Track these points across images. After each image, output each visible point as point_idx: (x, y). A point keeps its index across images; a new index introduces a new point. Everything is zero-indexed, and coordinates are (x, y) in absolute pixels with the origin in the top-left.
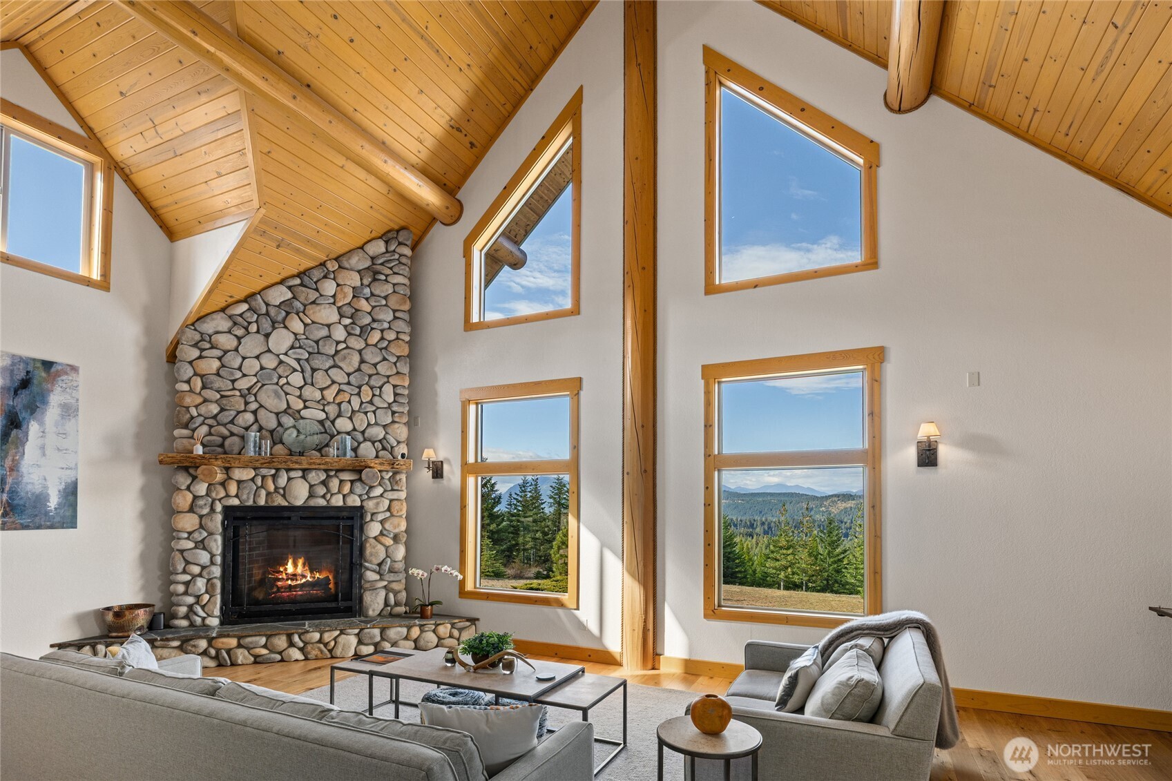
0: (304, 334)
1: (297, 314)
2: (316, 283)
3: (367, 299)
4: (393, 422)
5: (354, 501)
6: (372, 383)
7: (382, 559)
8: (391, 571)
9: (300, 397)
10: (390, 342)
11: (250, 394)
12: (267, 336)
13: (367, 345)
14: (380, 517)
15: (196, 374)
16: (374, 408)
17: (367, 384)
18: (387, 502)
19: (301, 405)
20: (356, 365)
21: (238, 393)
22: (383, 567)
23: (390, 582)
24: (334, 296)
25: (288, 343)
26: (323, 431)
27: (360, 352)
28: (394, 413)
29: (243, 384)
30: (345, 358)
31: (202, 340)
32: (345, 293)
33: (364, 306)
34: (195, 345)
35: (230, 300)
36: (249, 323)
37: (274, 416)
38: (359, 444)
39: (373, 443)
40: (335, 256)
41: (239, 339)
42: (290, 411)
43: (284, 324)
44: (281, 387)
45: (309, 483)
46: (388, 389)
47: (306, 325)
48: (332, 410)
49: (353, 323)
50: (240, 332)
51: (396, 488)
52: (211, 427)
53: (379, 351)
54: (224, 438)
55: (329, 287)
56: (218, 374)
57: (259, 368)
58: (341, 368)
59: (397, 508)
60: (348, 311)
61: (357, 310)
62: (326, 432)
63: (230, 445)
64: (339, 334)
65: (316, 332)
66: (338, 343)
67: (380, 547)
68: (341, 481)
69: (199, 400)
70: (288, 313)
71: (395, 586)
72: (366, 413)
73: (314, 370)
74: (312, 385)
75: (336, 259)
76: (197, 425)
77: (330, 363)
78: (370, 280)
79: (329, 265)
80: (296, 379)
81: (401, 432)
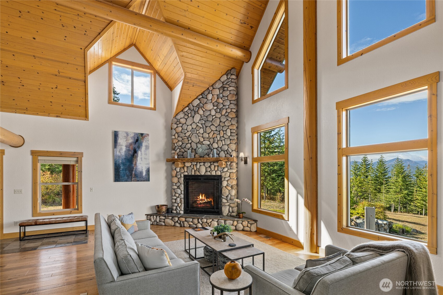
0: (203, 115)
1: (201, 108)
2: (206, 96)
3: (221, 98)
4: (231, 143)
5: (218, 173)
6: (223, 129)
7: (227, 195)
8: (230, 199)
9: (202, 137)
10: (229, 113)
11: (189, 137)
12: (193, 117)
13: (222, 115)
14: (227, 179)
15: (176, 133)
16: (224, 139)
17: (222, 130)
18: (228, 174)
19: (203, 140)
20: (218, 123)
21: (186, 138)
22: (228, 198)
23: (230, 203)
24: (211, 100)
25: (199, 119)
26: (209, 148)
27: (220, 118)
28: (230, 140)
29: (188, 134)
30: (215, 121)
31: (177, 121)
32: (214, 98)
33: (220, 101)
34: (176, 124)
35: (184, 107)
36: (189, 114)
37: (195, 144)
38: (220, 152)
39: (224, 151)
40: (211, 85)
41: (186, 119)
42: (200, 142)
43: (198, 112)
44: (197, 134)
45: (205, 167)
46: (229, 131)
47: (204, 111)
48: (212, 140)
49: (217, 108)
50: (186, 117)
51: (231, 168)
52: (180, 149)
53: (225, 117)
54: (183, 153)
55: (210, 97)
56: (181, 132)
57: (191, 128)
58: (214, 125)
59: (232, 176)
60: (216, 104)
61: (218, 103)
62: (210, 149)
63: (185, 155)
64: (213, 113)
65: (206, 113)
66: (213, 116)
67: (227, 190)
68: (215, 166)
69: (177, 141)
70: (199, 108)
71: (232, 205)
72: (222, 141)
73: (206, 127)
74: (206, 132)
75: (212, 86)
76: (177, 149)
77: (211, 124)
78: (222, 91)
79: (210, 89)
80: (201, 131)
81: (233, 147)
